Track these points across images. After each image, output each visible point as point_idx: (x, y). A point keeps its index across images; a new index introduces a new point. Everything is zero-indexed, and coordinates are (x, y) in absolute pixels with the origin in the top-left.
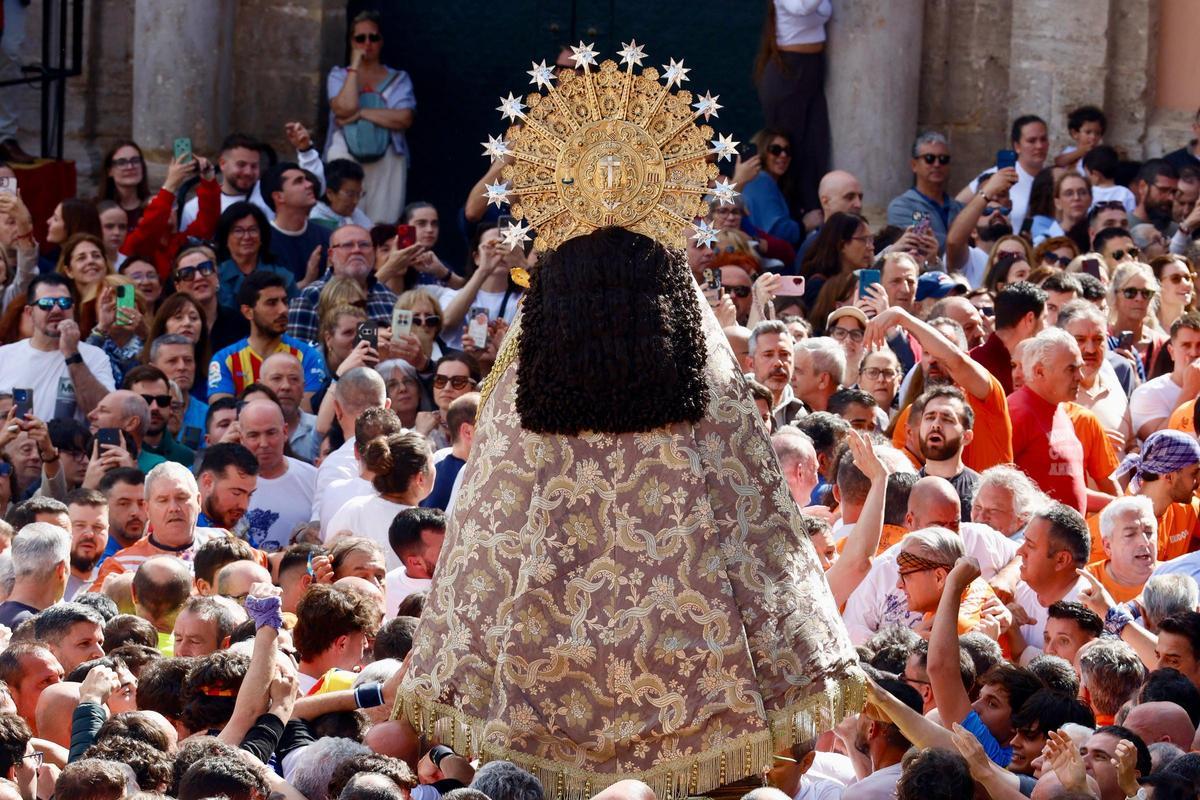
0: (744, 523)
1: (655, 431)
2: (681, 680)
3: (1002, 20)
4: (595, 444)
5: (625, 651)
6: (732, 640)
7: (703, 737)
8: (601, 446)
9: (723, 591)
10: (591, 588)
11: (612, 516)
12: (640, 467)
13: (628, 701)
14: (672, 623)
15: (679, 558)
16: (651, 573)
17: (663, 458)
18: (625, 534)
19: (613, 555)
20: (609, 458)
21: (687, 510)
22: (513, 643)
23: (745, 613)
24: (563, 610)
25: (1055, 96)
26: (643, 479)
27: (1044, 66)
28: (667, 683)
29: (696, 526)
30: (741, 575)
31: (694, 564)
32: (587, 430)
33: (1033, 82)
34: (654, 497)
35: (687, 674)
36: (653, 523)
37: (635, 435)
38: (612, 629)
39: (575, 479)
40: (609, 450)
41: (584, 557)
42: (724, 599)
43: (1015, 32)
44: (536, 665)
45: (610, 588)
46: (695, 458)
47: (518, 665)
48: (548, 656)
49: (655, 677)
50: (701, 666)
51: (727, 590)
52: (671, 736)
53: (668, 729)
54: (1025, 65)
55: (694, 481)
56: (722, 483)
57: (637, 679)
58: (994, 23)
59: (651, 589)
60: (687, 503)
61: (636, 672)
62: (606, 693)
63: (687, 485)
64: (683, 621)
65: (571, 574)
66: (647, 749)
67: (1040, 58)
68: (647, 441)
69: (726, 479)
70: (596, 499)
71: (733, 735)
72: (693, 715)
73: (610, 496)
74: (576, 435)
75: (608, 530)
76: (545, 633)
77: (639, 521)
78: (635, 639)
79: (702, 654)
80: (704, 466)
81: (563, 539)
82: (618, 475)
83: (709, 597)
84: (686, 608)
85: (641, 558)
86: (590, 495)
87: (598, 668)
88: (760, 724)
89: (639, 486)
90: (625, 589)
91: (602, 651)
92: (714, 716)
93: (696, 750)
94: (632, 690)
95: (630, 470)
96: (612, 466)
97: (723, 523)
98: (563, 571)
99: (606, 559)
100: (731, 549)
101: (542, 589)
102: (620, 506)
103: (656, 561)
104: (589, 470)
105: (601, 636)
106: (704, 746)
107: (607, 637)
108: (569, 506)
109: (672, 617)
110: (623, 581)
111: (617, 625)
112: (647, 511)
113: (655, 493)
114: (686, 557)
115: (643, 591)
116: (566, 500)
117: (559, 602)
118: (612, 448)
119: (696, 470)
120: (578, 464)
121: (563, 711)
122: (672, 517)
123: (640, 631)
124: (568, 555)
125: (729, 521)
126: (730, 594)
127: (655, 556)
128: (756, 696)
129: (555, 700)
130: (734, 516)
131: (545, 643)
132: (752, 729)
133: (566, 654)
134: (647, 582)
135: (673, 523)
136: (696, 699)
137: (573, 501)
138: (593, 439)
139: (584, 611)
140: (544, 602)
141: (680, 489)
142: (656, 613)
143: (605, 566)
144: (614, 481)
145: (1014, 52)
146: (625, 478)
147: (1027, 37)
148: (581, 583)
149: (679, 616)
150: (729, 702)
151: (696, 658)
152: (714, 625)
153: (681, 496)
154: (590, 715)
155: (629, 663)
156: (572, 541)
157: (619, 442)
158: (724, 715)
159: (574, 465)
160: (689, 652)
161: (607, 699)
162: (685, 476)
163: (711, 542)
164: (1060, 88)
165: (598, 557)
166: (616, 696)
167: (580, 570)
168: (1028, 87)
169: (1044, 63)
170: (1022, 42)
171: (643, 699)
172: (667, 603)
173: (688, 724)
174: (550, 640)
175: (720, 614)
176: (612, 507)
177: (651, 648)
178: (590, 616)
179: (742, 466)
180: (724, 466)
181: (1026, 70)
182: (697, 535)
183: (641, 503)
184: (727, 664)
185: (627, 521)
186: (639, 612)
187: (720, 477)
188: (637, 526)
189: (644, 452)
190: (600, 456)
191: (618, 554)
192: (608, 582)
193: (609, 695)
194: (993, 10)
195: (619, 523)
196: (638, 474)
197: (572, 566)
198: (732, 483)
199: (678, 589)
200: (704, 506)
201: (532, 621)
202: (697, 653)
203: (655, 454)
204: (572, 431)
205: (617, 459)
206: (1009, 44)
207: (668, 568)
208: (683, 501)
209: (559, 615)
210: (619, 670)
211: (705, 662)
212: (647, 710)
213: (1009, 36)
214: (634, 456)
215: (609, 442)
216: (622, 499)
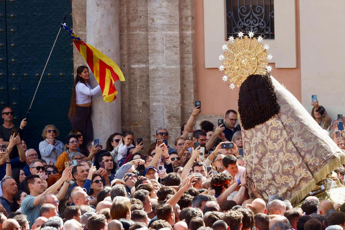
0: (296, 132)
1: (270, 119)
2: (291, 175)
3: (146, 90)
4: (259, 128)
5: (278, 173)
6: (299, 161)
7: (300, 185)
8: (260, 127)
9: (294, 151)
10: (267, 161)
11: (267, 143)
12: (269, 129)
13: (282, 184)
14: (286, 162)
15: (283, 147)
16: (278, 152)
17: (274, 125)
18: (270, 145)
19: (270, 152)
20: (262, 130)
21: (281, 135)
22: (256, 180)
23: (301, 153)
24: (263, 168)
25: (165, 113)
26: (271, 131)
27: (161, 104)
28: (288, 176)
29: (284, 138)
30: (299, 145)
31: (286, 147)
32: (256, 125)
33: (158, 109)
34: (274, 135)
35: (292, 173)
36: (275, 141)
37: (266, 122)
38: (274, 169)
39: (257, 137)
40: (262, 128)
41: (264, 155)
42: (295, 152)
43: (150, 94)
44: (262, 183)
45: (271, 159)
46: (280, 122)
47: (259, 185)
48: (263, 180)
49: (286, 176)
50: (294, 170)
51: (295, 150)
52: (293, 188)
53: (292, 186)
54: (155, 104)
55: (281, 128)
56: (289, 125)
57: (282, 178)
58: (144, 91)
59: (279, 156)
60: (281, 133)
61: (281, 176)
62: (277, 184)
63: (280, 129)
64: (288, 161)
65: (262, 159)
66: (290, 193)
67: (159, 101)
68: (269, 122)
69: (289, 124)
70: (262, 140)
71: (306, 183)
72: (296, 181)
73: (265, 138)
74: (255, 127)
75: (267, 146)
76: (261, 175)
77: (272, 141)
78: (279, 169)
79: (293, 167)
80: (282, 123)
81: (258, 152)
82: (266, 133)
83: (291, 153)
84: (287, 158)
85: (275, 150)
86: (261, 140)
87: (274, 179)
88: (311, 178)
89: (270, 133)
90: (274, 159)
91: (273, 175)
92: (301, 180)
93: (300, 189)
94: (282, 181)
95: (267, 130)
96: (263, 131)
97: (291, 134)
98: (260, 160)
99: (269, 153)
100: (294, 140)
101: (257, 165)
102: (268, 139)
103: (278, 149)
104: (259, 134)
105: (272, 171)
106: (301, 188)
107: (274, 171)
108: (257, 144)
109: (285, 161)
110: (273, 157)
111: (274, 167)
112: (273, 139)
113: (274, 134)
114: (284, 146)
115: (277, 157)
116: (256, 143)
117: (262, 167)
118: (263, 127)
119: (281, 125)
120: (257, 133)
121: (270, 191)
122: (279, 138)
123: (279, 167)
124: (260, 155)
125: (293, 133)
126: (296, 150)
127: (278, 148)
128: (308, 172)
129: (268, 189)
130: (293, 132)
131: (262, 178)
132: (310, 180)
133: (266, 178)
134: (278, 155)
135: (279, 139)
136: (295, 177)
137: (258, 142)
138: (258, 127)
139: (267, 167)
140: (259, 168)
141: (278, 130)
142: (281, 161)
143: (269, 155)
144: (265, 134)
145: (151, 100)
146: (267, 133)
147: (155, 95)
148: (265, 161)
149: (286, 160)
150: (303, 176)
151: (292, 168)
152: (294, 159)
153: (279, 132)
154: (276, 190)
155: (279, 175)
156: (260, 152)
157: (264, 125)
158: (303, 179)
159: (256, 134)
160: (291, 167)
161: (278, 185)
162: (279, 127)
163: (288, 140)
164: (166, 111)
165: (267, 153)
166: (279, 184)
167: (264, 158)
168: (156, 111)
169: (161, 103)
170: (153, 97)
171: (285, 182)
172: (283, 158)
173: (295, 184)
174: (263, 177)
175: (295, 156)
176: (266, 141)
177: (282, 169)
178: (269, 168)
179: (293, 119)
180: (288, 121)
181: (155, 106)
182: (285, 140)
183: (272, 137)
184: (299, 167)
185: (270, 142)
186: (278, 163)
187: (288, 124)
188: (272, 143)
189: (269, 125)
190: (260, 130)
191: (271, 151)
192: (270, 158)
193: (278, 184)
194: (143, 87)
195: (269, 144)
196: (269, 131)
197: (262, 158)
198: (291, 124)
199: (284, 154)
200: (284, 132)
201: (258, 173)
202: (292, 167)
203: (271, 125)
204: (253, 126)
205: (264, 129)
206: (149, 98)
207: (281, 150)
208: (280, 133)
209: (263, 170)
210: (277, 178)
211: (295, 168)
212: (286, 184)
213: (149, 95)
214: (267, 127)
215: (261, 126)
216: (268, 138)
